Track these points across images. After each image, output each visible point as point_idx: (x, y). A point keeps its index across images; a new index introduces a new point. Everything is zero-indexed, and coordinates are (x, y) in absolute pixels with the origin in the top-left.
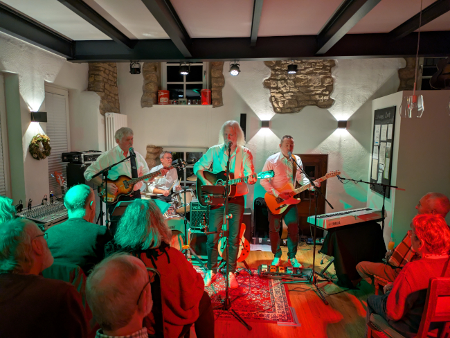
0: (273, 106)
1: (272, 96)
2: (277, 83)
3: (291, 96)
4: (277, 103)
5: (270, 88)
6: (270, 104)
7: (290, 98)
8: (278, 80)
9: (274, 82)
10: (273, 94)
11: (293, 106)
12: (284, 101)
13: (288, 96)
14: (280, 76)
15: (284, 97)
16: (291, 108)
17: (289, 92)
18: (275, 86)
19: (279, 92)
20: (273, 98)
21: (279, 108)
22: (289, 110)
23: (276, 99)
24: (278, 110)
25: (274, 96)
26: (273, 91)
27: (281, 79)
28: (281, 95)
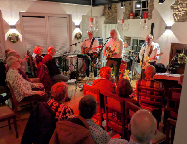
0: (175, 18)
1: (174, 13)
2: (178, 6)
3: (184, 12)
4: (177, 16)
5: (174, 9)
6: (173, 17)
7: (183, 13)
8: (178, 4)
9: (176, 6)
10: (175, 12)
11: (184, 18)
12: (180, 16)
13: (182, 13)
14: (179, 2)
15: (180, 13)
16: (183, 19)
17: (183, 10)
18: (177, 7)
19: (178, 11)
20: (175, 14)
21: (177, 19)
22: (182, 20)
23: (176, 15)
24: (177, 20)
25: (175, 13)
26: (175, 10)
27: (180, 4)
28: (179, 12)
